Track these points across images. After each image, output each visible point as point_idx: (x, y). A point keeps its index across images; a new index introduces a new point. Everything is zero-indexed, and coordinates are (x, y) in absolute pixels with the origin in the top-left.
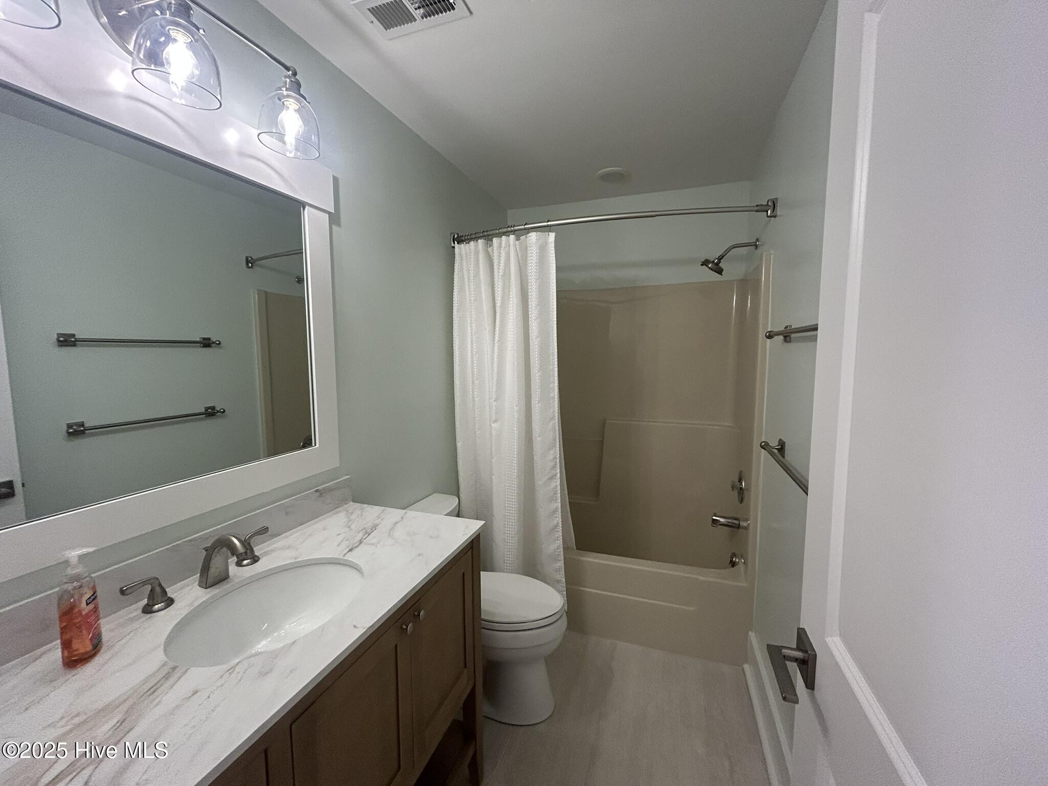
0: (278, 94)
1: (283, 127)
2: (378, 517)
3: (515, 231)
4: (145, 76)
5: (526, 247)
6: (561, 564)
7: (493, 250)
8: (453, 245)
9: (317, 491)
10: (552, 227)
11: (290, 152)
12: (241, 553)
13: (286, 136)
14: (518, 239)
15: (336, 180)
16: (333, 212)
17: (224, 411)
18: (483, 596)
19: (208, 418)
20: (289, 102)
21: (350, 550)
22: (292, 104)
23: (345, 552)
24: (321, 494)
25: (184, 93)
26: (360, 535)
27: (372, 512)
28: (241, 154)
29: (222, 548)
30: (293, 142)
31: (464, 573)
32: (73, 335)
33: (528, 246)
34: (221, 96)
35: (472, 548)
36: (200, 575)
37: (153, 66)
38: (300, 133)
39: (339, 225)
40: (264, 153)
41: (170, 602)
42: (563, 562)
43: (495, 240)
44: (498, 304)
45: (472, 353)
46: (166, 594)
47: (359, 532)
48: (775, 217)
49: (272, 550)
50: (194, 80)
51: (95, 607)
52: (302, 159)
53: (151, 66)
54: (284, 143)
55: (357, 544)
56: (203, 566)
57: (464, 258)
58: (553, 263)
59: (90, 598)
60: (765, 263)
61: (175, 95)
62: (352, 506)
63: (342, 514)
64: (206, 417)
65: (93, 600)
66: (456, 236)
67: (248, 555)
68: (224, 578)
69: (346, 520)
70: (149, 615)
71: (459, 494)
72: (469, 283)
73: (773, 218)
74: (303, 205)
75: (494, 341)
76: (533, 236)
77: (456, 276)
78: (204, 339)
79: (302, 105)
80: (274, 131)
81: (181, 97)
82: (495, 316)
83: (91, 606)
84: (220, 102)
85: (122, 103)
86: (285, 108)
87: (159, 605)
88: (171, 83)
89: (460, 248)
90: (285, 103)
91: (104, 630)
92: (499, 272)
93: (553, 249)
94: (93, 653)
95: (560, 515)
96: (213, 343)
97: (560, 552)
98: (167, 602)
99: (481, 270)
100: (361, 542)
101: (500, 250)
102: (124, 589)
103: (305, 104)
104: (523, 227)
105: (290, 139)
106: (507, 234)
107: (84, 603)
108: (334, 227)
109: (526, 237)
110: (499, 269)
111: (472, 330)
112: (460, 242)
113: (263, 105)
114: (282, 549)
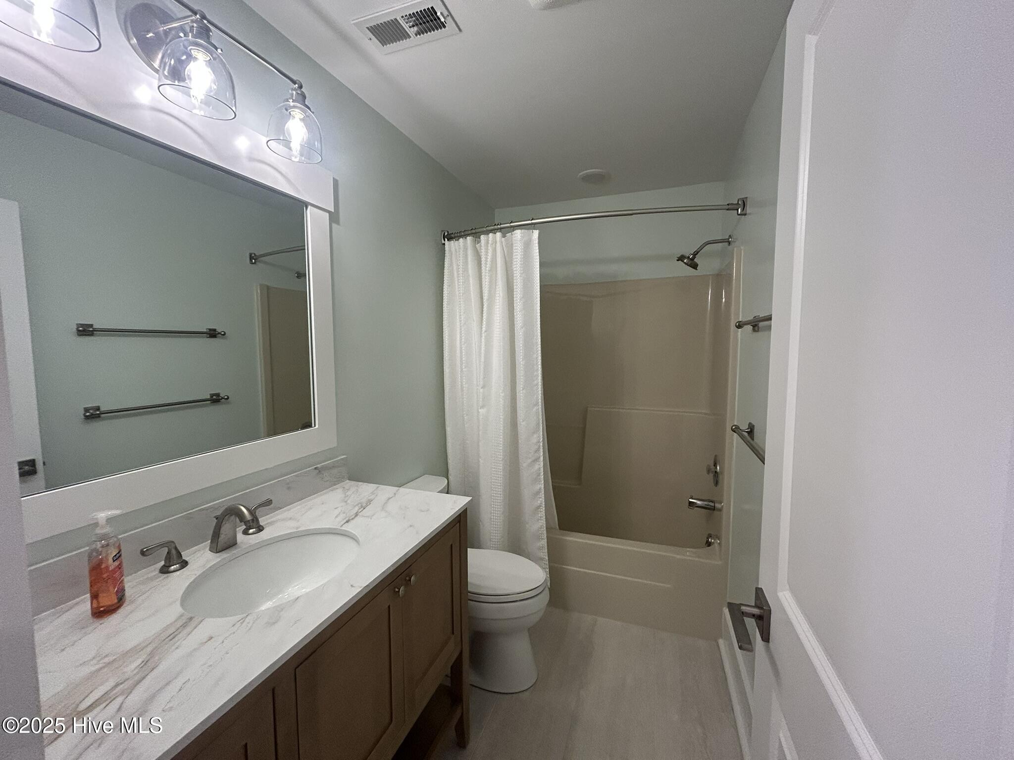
0: (286, 105)
1: (289, 135)
2: (373, 493)
3: (501, 229)
4: (168, 90)
5: (512, 244)
6: (544, 542)
7: (481, 246)
8: (443, 242)
9: (316, 468)
10: (536, 225)
11: (296, 157)
12: (249, 521)
13: (292, 143)
14: (504, 236)
15: (336, 183)
16: (333, 211)
17: (228, 398)
18: (471, 570)
19: (213, 404)
20: (296, 113)
21: (347, 522)
22: (297, 114)
23: (342, 523)
24: (319, 472)
25: (203, 106)
26: (356, 509)
27: (366, 489)
28: (251, 159)
29: (231, 515)
30: (299, 148)
31: (452, 545)
32: (91, 326)
33: (514, 242)
34: (236, 108)
35: (459, 522)
36: (211, 542)
37: (176, 82)
38: (305, 140)
39: (338, 223)
40: (272, 158)
41: (184, 564)
42: (546, 540)
43: (482, 237)
44: (485, 298)
45: (461, 343)
46: (181, 557)
47: (355, 506)
48: (745, 215)
49: (274, 522)
50: (212, 94)
51: (120, 564)
52: (306, 163)
53: (175, 82)
54: (290, 149)
55: (353, 517)
56: (214, 532)
57: (454, 253)
58: (537, 259)
59: (115, 556)
60: (736, 259)
61: (195, 108)
62: (348, 483)
63: (340, 491)
64: (211, 403)
65: (118, 557)
66: (446, 234)
67: (254, 525)
68: (232, 544)
69: (343, 496)
70: (166, 575)
71: (448, 477)
72: (458, 277)
73: (743, 216)
74: (306, 204)
75: (481, 331)
76: (518, 233)
77: (446, 271)
78: (210, 330)
79: (307, 114)
80: (282, 139)
81: (200, 109)
82: (482, 307)
83: (117, 563)
84: (235, 113)
85: (147, 115)
86: (291, 118)
87: (175, 566)
88: (192, 97)
89: (450, 245)
90: (291, 113)
91: (127, 586)
92: (486, 267)
93: (537, 245)
94: (118, 605)
95: (543, 495)
96: (219, 333)
97: (543, 531)
98: (182, 563)
99: (470, 266)
100: (356, 515)
101: (487, 246)
102: (145, 550)
103: (310, 114)
104: (508, 225)
105: (296, 145)
106: (494, 231)
107: (111, 560)
108: (334, 225)
109: (512, 235)
110: (486, 264)
111: (461, 321)
112: (450, 239)
113: (272, 115)
114: (283, 520)
